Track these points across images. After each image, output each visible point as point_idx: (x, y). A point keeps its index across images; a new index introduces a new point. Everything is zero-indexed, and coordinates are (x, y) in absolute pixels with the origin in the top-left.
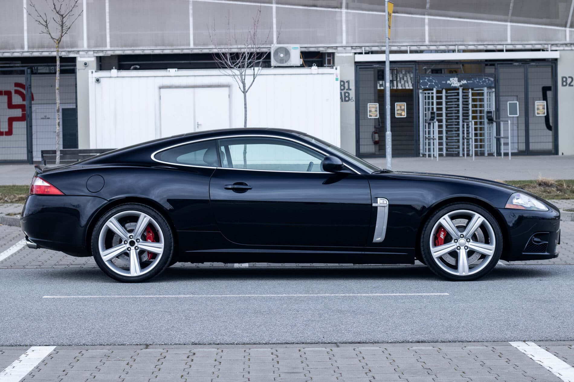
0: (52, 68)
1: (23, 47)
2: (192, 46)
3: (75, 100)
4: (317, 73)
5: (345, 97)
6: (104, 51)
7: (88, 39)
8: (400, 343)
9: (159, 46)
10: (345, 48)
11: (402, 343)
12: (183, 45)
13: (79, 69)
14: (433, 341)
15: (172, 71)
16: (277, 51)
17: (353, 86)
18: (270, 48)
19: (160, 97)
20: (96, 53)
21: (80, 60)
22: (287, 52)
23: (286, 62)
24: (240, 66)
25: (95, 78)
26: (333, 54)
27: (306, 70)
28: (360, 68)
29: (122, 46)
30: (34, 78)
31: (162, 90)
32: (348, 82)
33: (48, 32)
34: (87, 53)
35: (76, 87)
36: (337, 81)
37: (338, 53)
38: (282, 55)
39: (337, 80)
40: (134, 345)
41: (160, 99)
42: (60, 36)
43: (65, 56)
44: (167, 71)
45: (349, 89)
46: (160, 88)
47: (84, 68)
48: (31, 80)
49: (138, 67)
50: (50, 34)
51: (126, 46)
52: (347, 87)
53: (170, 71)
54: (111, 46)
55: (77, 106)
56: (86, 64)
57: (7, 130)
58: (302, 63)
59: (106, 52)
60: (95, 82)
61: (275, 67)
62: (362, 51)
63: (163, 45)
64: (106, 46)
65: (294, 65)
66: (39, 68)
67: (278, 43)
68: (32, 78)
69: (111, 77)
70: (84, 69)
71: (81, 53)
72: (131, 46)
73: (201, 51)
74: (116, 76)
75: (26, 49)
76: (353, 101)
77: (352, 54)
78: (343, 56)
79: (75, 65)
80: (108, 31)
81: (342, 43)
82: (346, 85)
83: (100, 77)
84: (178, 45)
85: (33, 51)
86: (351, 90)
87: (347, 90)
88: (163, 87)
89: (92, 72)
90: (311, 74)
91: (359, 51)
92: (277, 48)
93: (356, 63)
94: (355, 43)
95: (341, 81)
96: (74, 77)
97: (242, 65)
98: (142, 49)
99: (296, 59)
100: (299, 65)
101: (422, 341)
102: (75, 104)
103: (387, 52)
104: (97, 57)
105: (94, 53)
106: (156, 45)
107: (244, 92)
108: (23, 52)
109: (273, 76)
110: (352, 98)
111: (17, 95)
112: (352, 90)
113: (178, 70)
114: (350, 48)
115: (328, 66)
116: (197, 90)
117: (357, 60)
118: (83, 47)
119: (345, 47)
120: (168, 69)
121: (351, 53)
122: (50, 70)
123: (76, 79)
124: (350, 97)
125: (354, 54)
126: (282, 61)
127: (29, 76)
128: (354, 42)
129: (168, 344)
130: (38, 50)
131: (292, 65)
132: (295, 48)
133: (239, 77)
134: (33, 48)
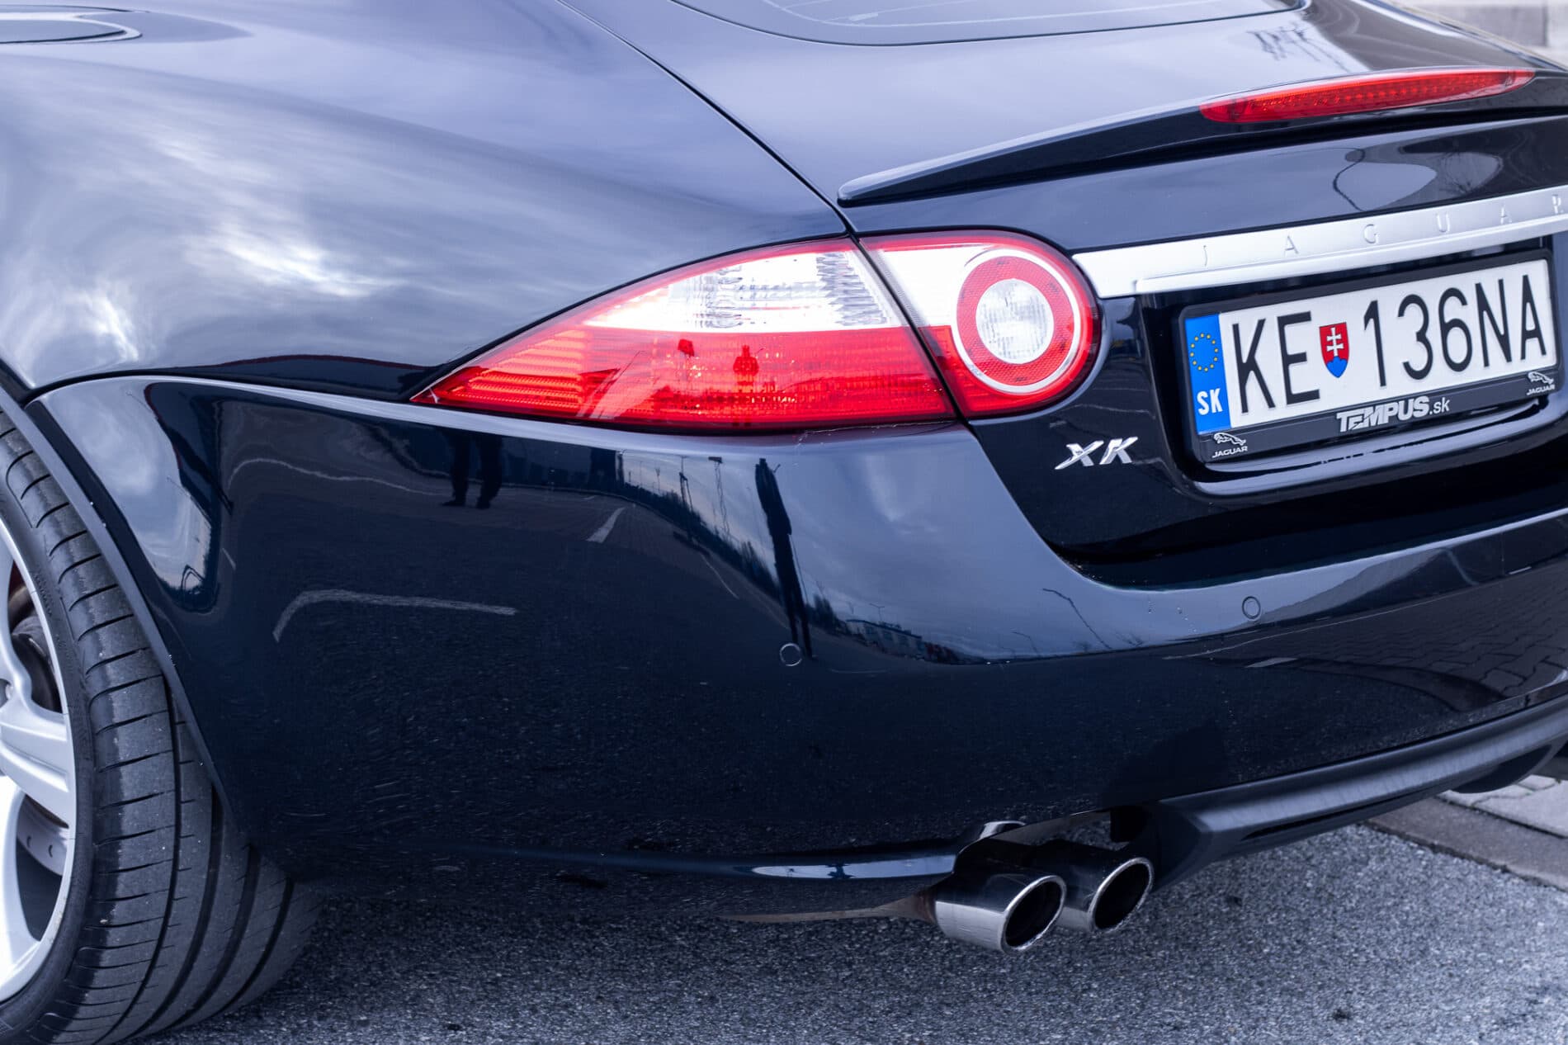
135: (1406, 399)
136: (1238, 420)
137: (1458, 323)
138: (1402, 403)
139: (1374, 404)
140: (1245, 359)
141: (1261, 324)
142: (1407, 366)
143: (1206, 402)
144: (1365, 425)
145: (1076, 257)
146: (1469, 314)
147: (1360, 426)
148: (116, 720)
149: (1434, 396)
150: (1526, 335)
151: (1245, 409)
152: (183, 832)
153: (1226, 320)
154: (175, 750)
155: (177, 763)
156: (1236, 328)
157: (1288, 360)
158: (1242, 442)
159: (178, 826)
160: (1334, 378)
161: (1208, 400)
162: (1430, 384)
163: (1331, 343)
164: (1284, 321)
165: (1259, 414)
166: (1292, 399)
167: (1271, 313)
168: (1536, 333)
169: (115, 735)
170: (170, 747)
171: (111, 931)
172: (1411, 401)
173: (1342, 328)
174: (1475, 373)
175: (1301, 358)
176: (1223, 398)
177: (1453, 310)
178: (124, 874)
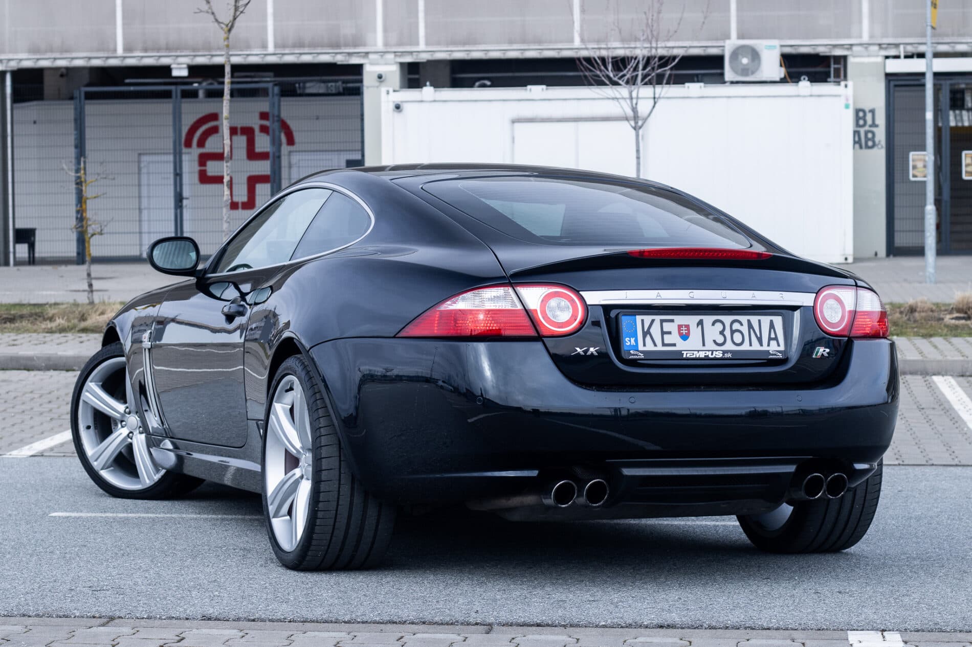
0: (332, 86)
1: (264, 46)
2: (577, 43)
3: (360, 144)
4: (809, 94)
5: (867, 139)
6: (415, 54)
7: (385, 30)
8: (622, 627)
9: (515, 43)
10: (866, 48)
11: (627, 627)
12: (561, 42)
13: (368, 87)
14: (693, 626)
15: (536, 91)
16: (735, 54)
17: (881, 120)
18: (723, 47)
19: (513, 138)
20: (400, 56)
21: (370, 71)
22: (755, 55)
23: (753, 73)
24: (628, 79)
25: (394, 102)
26: (845, 58)
27: (789, 89)
28: (896, 86)
29: (448, 44)
30: (285, 103)
31: (517, 125)
32: (873, 111)
33: (210, 11)
34: (382, 56)
35: (362, 120)
36: (847, 110)
37: (854, 57)
38: (745, 61)
39: (847, 107)
40: (87, 617)
41: (513, 142)
42: (231, 18)
43: (342, 61)
44: (526, 89)
45: (874, 125)
46: (513, 122)
47: (377, 84)
48: (279, 106)
49: (488, 83)
50: (213, 13)
51: (454, 43)
52: (869, 121)
53: (532, 90)
54: (427, 44)
55: (363, 156)
56: (380, 77)
57: (245, 199)
58: (782, 76)
59: (417, 55)
60: (394, 110)
61: (732, 83)
62: (900, 52)
63: (524, 41)
64: (418, 44)
65: (769, 80)
66: (308, 85)
67: (741, 36)
68: (282, 103)
69: (422, 101)
70: (377, 87)
71: (371, 56)
72: (464, 44)
73: (577, 52)
74: (432, 99)
75: (271, 48)
76: (882, 147)
77: (880, 60)
78: (862, 64)
79: (361, 81)
80: (421, 15)
81: (861, 37)
82: (869, 117)
83: (402, 102)
84: (550, 42)
85: (283, 52)
86: (877, 126)
87: (870, 126)
88: (518, 119)
89: (388, 93)
90: (798, 96)
91: (893, 52)
92: (735, 47)
93: (888, 75)
94: (887, 37)
95: (857, 111)
96: (359, 102)
97: (632, 77)
98: (483, 48)
99: (772, 68)
100: (778, 79)
101: (668, 626)
102: (360, 152)
103: (929, 55)
104: (402, 65)
105: (396, 56)
106: (511, 42)
107: (635, 128)
108: (266, 55)
109: (725, 100)
110: (880, 141)
111: (262, 134)
112: (880, 126)
113: (547, 89)
114: (876, 48)
115: (834, 82)
116: (582, 125)
117: (890, 69)
118: (375, 45)
119: (866, 46)
120: (529, 87)
121: (877, 56)
122: (327, 87)
123: (362, 104)
124: (877, 140)
125: (884, 58)
126: (745, 71)
127: (276, 99)
128: (885, 35)
129: (155, 618)
130: (292, 52)
131: (764, 79)
132: (771, 48)
133: (628, 101)
134: (284, 46)
135: (712, 351)
136: (641, 348)
137: (738, 331)
138: (710, 352)
139: (698, 351)
140: (646, 330)
141: (653, 321)
142: (715, 341)
143: (628, 342)
144: (694, 356)
145: (581, 293)
146: (745, 329)
147: (692, 357)
148: (322, 445)
149: (724, 352)
150: (770, 339)
151: (644, 345)
152: (342, 483)
153: (639, 318)
154: (340, 456)
155: (340, 461)
156: (643, 321)
157: (663, 333)
158: (642, 355)
159: (340, 480)
160: (682, 341)
161: (630, 341)
162: (724, 348)
163: (682, 330)
164: (662, 321)
165: (650, 347)
166: (664, 345)
167: (658, 318)
168: (776, 339)
169: (321, 449)
170: (338, 455)
171: (319, 512)
172: (714, 352)
173: (687, 326)
174: (745, 347)
175: (669, 333)
176: (636, 341)
177: (736, 326)
178: (322, 493)
